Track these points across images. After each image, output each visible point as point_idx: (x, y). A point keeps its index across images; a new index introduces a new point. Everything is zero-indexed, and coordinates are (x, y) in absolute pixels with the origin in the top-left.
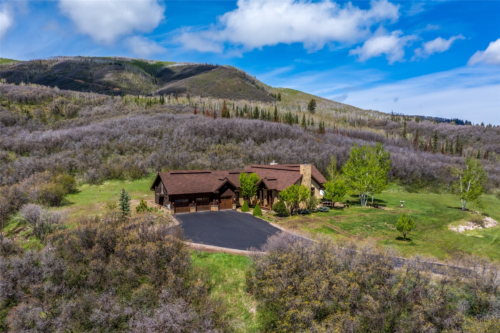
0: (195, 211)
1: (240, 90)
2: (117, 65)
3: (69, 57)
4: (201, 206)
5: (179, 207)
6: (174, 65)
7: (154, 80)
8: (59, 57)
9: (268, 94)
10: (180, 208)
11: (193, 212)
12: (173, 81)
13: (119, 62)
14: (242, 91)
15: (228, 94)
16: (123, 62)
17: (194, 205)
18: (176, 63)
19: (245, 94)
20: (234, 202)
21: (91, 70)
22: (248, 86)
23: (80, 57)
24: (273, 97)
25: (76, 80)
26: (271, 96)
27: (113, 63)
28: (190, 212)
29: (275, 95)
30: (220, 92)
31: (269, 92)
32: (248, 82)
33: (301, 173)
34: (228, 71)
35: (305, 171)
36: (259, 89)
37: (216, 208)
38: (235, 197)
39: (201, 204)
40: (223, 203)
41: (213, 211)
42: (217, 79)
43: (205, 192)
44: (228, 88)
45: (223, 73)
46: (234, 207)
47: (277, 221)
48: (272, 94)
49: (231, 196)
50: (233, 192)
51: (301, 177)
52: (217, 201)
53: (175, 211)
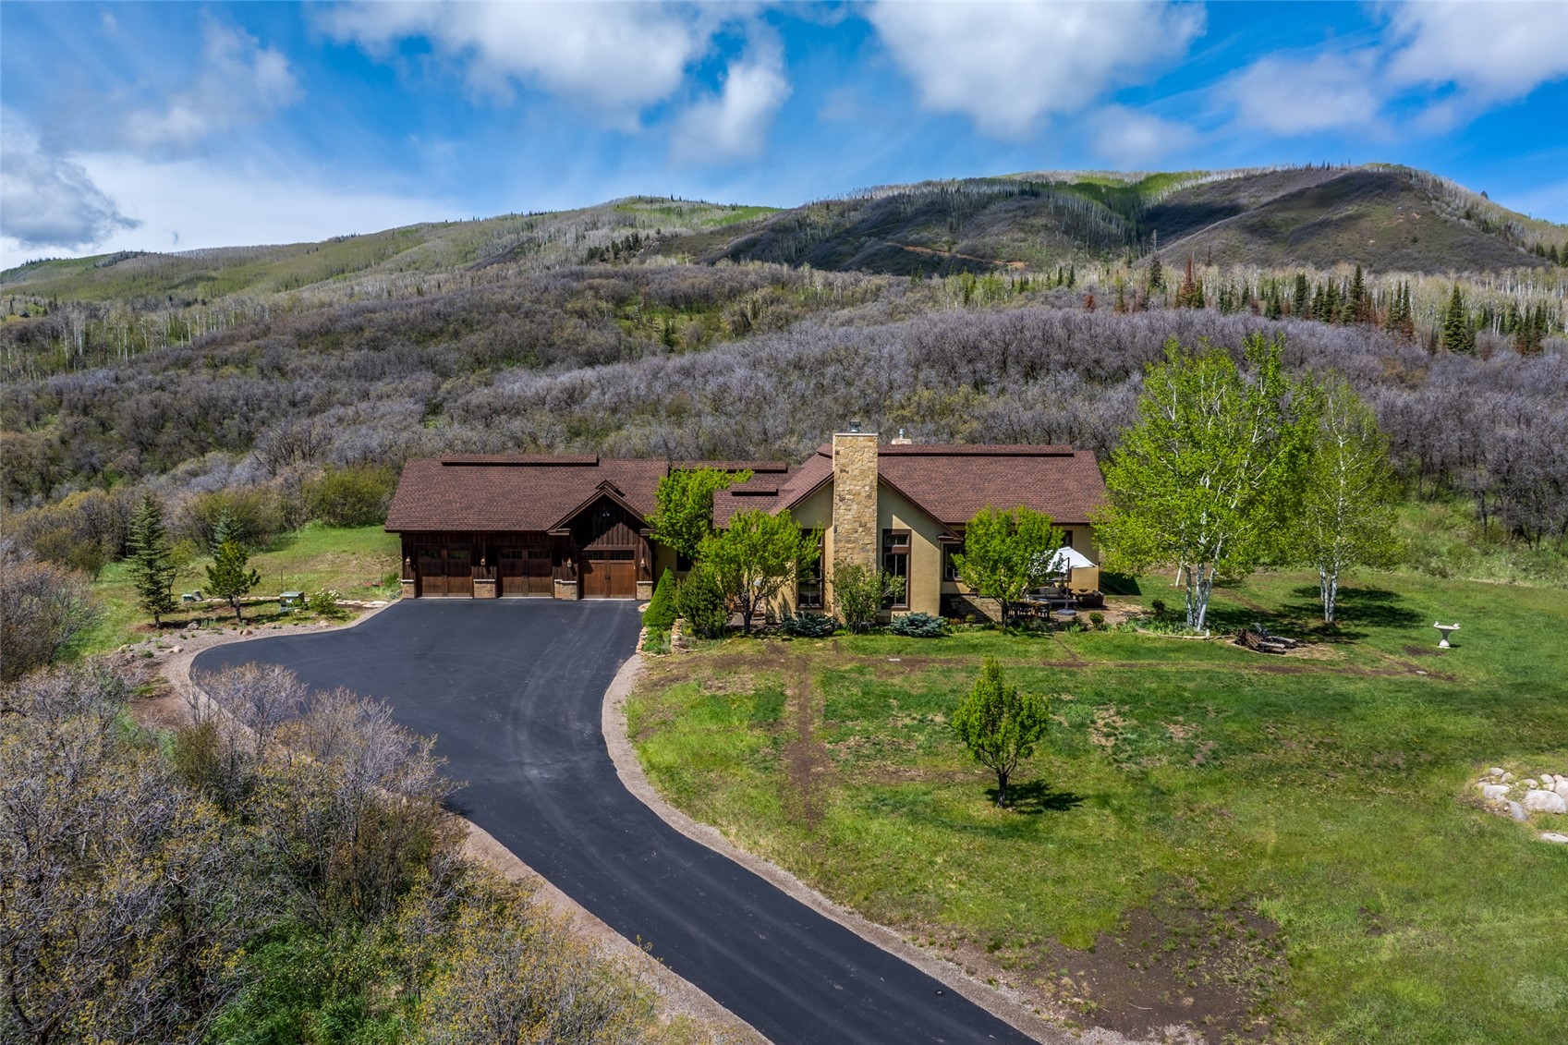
0: (493, 595)
1: (1415, 240)
2: (1026, 197)
3: (897, 187)
4: (519, 580)
5: (437, 575)
6: (1203, 181)
7: (1132, 230)
8: (876, 188)
9: (1521, 249)
10: (440, 578)
11: (486, 595)
12: (1192, 230)
13: (1035, 188)
14: (1421, 245)
15: (1367, 256)
16: (1047, 185)
17: (489, 572)
18: (1207, 174)
19: (1431, 255)
20: (641, 573)
21: (952, 217)
22: (1448, 224)
23: (928, 184)
24: (1543, 255)
25: (911, 248)
26: (1534, 255)
27: (1016, 189)
28: (473, 595)
29: (1553, 250)
30: (1341, 253)
31: (1528, 240)
32: (1449, 214)
34: (1379, 182)
36: (1488, 232)
37: (568, 590)
38: (646, 555)
39: (518, 573)
40: (600, 574)
41: (559, 599)
42: (1335, 210)
43: (522, 529)
44: (1371, 239)
45: (1358, 189)
46: (644, 589)
47: (661, 652)
48: (1539, 247)
49: (631, 550)
50: (636, 534)
52: (568, 564)
53: (420, 589)
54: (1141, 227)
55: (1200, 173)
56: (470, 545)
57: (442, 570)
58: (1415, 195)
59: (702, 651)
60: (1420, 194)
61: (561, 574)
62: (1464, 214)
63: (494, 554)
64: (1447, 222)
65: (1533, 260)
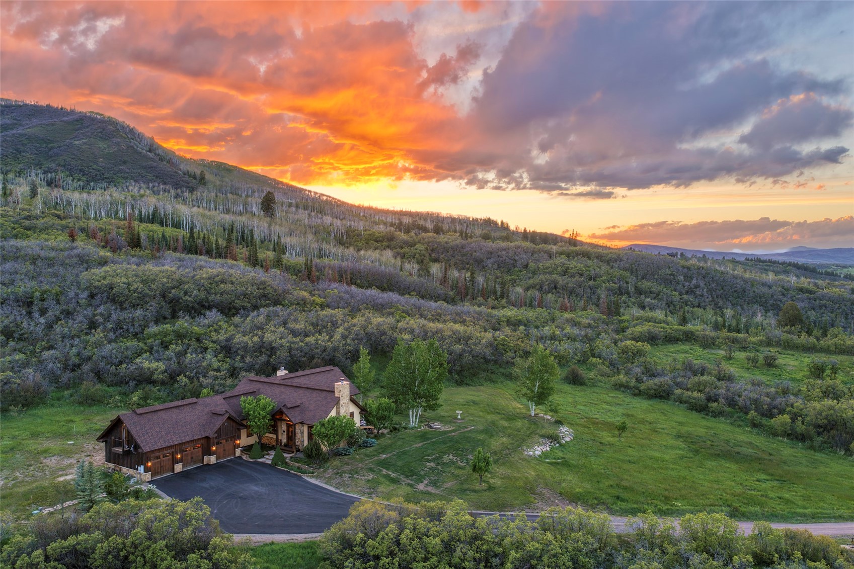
9: (180, 173)
11: (179, 470)
14: (129, 164)
19: (135, 171)
24: (191, 177)
26: (186, 176)
28: (174, 472)
29: (195, 174)
30: (84, 164)
31: (182, 167)
32: (141, 148)
33: (336, 395)
34: (99, 125)
35: (342, 393)
36: (162, 161)
37: (213, 459)
38: (239, 438)
39: (189, 457)
40: (222, 450)
41: (208, 464)
42: (75, 138)
43: (197, 437)
44: (101, 158)
45: (87, 127)
46: (238, 452)
47: (313, 473)
48: (188, 172)
49: (234, 437)
50: (235, 430)
51: (337, 401)
52: (214, 448)
53: (152, 476)
56: (173, 450)
57: (161, 464)
58: (122, 136)
59: (328, 469)
60: (124, 135)
61: (210, 453)
62: (148, 149)
63: (182, 451)
64: (141, 153)
65: (187, 179)
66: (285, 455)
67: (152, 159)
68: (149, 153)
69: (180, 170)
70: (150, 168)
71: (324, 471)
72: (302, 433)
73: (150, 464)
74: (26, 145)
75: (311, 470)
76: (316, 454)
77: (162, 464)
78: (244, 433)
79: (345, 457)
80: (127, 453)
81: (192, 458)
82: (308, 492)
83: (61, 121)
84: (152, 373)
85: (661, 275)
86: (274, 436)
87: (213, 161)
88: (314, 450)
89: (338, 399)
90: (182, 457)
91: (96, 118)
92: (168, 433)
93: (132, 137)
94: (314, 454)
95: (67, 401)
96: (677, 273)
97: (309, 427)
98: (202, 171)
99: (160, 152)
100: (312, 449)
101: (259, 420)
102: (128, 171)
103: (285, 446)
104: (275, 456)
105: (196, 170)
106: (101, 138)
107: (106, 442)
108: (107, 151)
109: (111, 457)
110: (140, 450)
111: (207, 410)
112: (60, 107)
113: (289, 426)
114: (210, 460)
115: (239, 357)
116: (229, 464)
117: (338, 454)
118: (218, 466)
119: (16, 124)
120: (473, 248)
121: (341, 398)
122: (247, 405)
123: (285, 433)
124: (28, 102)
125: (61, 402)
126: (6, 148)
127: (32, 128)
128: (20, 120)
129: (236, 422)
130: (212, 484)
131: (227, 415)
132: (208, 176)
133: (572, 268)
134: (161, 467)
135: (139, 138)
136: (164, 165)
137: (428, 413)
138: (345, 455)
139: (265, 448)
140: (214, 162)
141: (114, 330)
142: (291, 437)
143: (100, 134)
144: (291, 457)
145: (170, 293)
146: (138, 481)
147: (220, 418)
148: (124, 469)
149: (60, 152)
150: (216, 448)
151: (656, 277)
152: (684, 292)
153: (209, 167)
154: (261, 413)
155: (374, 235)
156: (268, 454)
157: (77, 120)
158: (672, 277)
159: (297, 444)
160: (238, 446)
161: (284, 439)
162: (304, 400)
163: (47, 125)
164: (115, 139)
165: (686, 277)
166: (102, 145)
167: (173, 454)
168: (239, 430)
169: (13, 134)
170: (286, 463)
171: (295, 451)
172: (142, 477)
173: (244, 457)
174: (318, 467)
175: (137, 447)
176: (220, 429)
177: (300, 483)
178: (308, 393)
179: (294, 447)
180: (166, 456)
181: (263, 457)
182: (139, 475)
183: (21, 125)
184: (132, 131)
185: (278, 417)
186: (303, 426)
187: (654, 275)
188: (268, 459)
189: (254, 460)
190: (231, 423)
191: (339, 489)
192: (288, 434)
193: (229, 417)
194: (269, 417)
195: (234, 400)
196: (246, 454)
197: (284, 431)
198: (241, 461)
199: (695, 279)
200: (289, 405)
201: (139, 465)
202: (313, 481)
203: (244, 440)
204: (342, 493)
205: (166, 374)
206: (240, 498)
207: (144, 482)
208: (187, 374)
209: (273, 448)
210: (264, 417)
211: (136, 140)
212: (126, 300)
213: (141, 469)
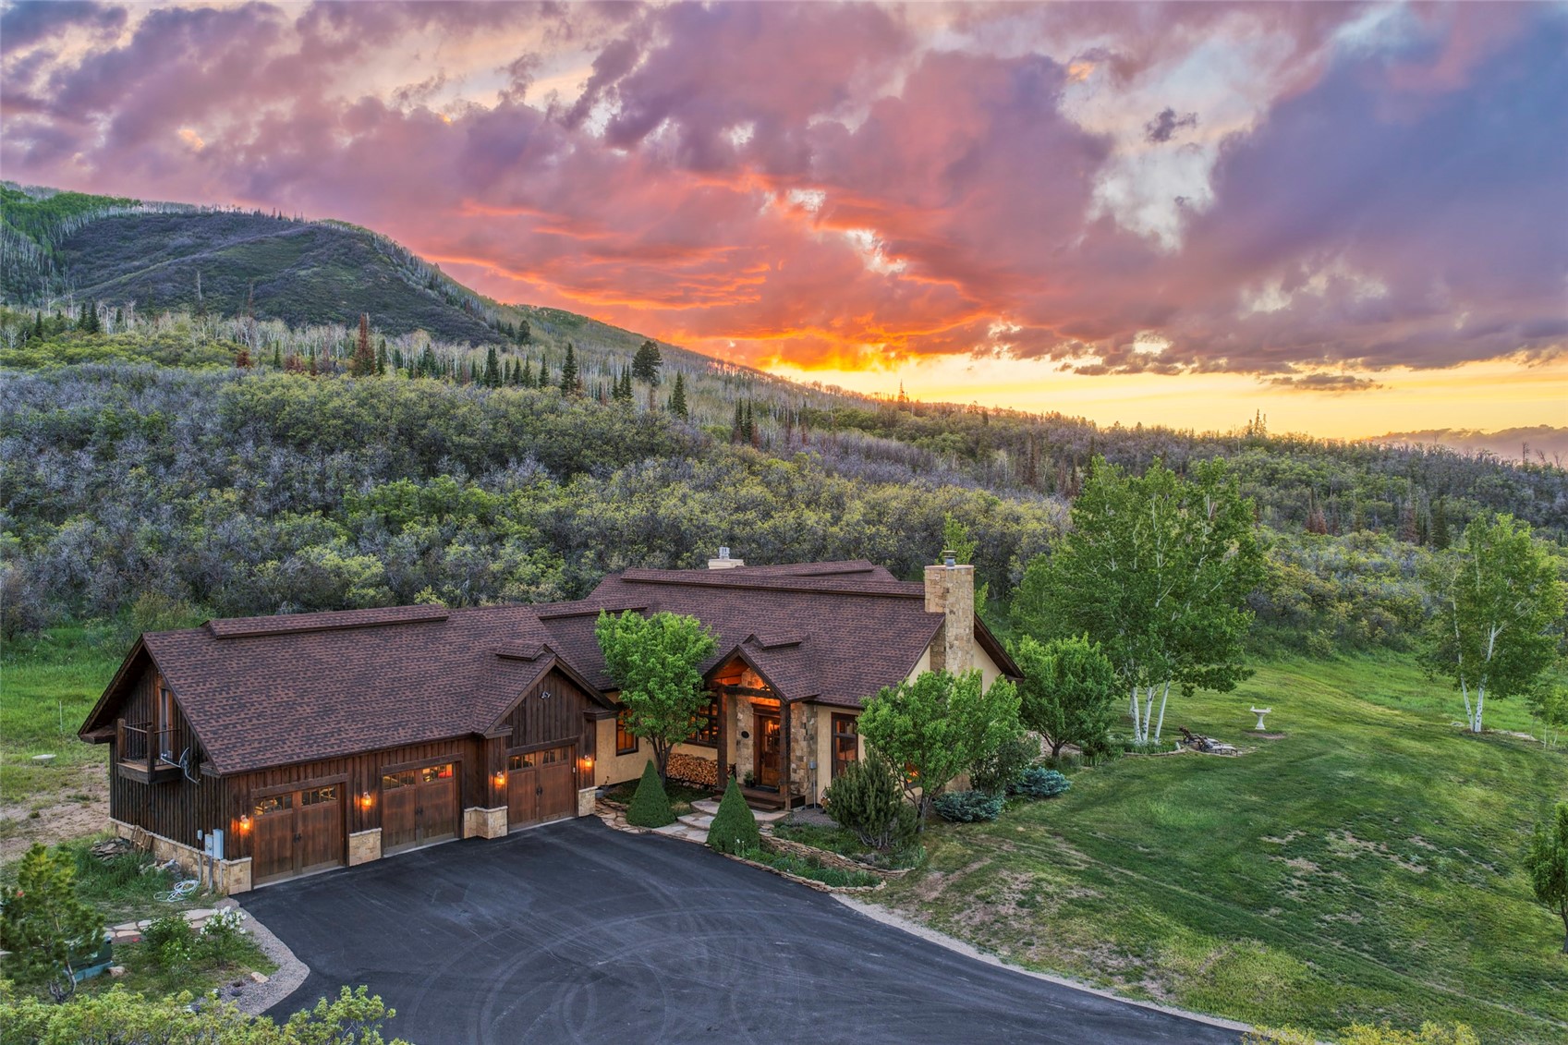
1: (388, 306)
4: (410, 821)
6: (133, 211)
7: (49, 255)
9: (485, 324)
11: (368, 856)
14: (395, 311)
15: (342, 318)
18: (138, 203)
19: (404, 322)
20: (583, 776)
22: (416, 293)
24: (503, 331)
26: (496, 329)
28: (346, 861)
29: (510, 328)
30: (314, 311)
31: (488, 314)
32: (415, 282)
33: (932, 606)
34: (343, 241)
35: (951, 599)
36: (452, 304)
37: (496, 821)
38: (591, 749)
39: (409, 809)
40: (530, 788)
41: (477, 838)
42: (300, 265)
43: (436, 734)
44: (343, 299)
45: (322, 246)
46: (587, 801)
47: (871, 882)
48: (498, 323)
49: (572, 744)
50: (578, 719)
51: (935, 631)
52: (501, 780)
53: (256, 873)
54: (60, 254)
55: (128, 201)
56: (344, 776)
57: (293, 829)
58: (381, 260)
59: (923, 868)
60: (385, 259)
61: (485, 798)
62: (427, 284)
63: (376, 785)
64: (414, 290)
65: (496, 336)
66: (759, 816)
67: (434, 302)
68: (430, 291)
69: (485, 320)
70: (430, 316)
71: (914, 878)
72: (812, 738)
73: (246, 825)
74: (215, 278)
75: (862, 870)
76: (878, 811)
77: (300, 830)
78: (606, 731)
79: (977, 827)
80: (169, 781)
81: (419, 812)
82: (874, 961)
83: (277, 237)
84: (346, 585)
85: (1480, 487)
86: (711, 755)
87: (544, 309)
88: (872, 792)
89: (939, 620)
90: (379, 806)
91: (338, 231)
92: (327, 711)
93: (401, 262)
94: (870, 808)
95: (93, 648)
96: (1517, 482)
97: (835, 717)
98: (524, 322)
99: (449, 289)
100: (863, 791)
101: (662, 687)
102: (391, 321)
103: (750, 784)
104: (720, 817)
105: (513, 322)
106: (345, 264)
107: (112, 740)
108: (354, 287)
109: (128, 801)
110: (205, 768)
111: (480, 646)
112: (277, 215)
113: (762, 714)
114: (485, 823)
115: (590, 554)
116: (552, 840)
117: (948, 815)
118: (515, 848)
119: (201, 245)
120: (1063, 436)
121: (949, 617)
122: (619, 633)
123: (750, 741)
124: (223, 210)
125: (75, 651)
126: (181, 284)
127: (228, 249)
128: (208, 238)
129: (584, 693)
130: (485, 912)
131: (549, 663)
132: (534, 332)
133: (1284, 471)
134: (296, 839)
135: (411, 264)
136: (454, 311)
137: (1199, 700)
138: (977, 819)
139: (681, 790)
140: (547, 309)
141: (270, 495)
142: (772, 751)
143: (343, 258)
144: (778, 824)
145: (424, 426)
146: (200, 892)
147: (525, 671)
148: (164, 845)
149: (272, 290)
150: (510, 781)
151: (1471, 490)
152: (1540, 520)
153: (537, 319)
154: (670, 659)
155: (856, 417)
156: (691, 811)
157: (304, 235)
158: (1506, 490)
159: (795, 777)
160: (589, 779)
161: (744, 760)
162: (811, 629)
163: (252, 243)
164: (369, 266)
165: (1540, 492)
166: (346, 276)
167: (344, 792)
168: (591, 720)
169: (194, 261)
170: (764, 844)
171: (788, 802)
172: (218, 877)
173: (609, 819)
174: (887, 861)
175: (199, 757)
176: (521, 709)
177: (829, 918)
178: (824, 607)
179: (784, 789)
180: (316, 799)
181: (673, 819)
182: (206, 869)
183: (209, 246)
184: (399, 253)
185: (725, 682)
186: (815, 715)
187: (1466, 487)
188: (696, 825)
189: (646, 829)
190: (566, 694)
191: (993, 950)
192: (758, 745)
193: (556, 672)
194: (696, 676)
195: (574, 629)
196: (615, 809)
197: (745, 735)
198: (598, 832)
199: (1560, 494)
200: (767, 640)
201: (207, 831)
202: (875, 912)
203: (606, 764)
204: (1010, 967)
205: (386, 588)
206: (596, 976)
207: (220, 897)
208: (445, 589)
209: (708, 792)
210: (679, 678)
211: (407, 269)
212: (314, 436)
213: (215, 841)
